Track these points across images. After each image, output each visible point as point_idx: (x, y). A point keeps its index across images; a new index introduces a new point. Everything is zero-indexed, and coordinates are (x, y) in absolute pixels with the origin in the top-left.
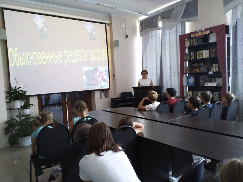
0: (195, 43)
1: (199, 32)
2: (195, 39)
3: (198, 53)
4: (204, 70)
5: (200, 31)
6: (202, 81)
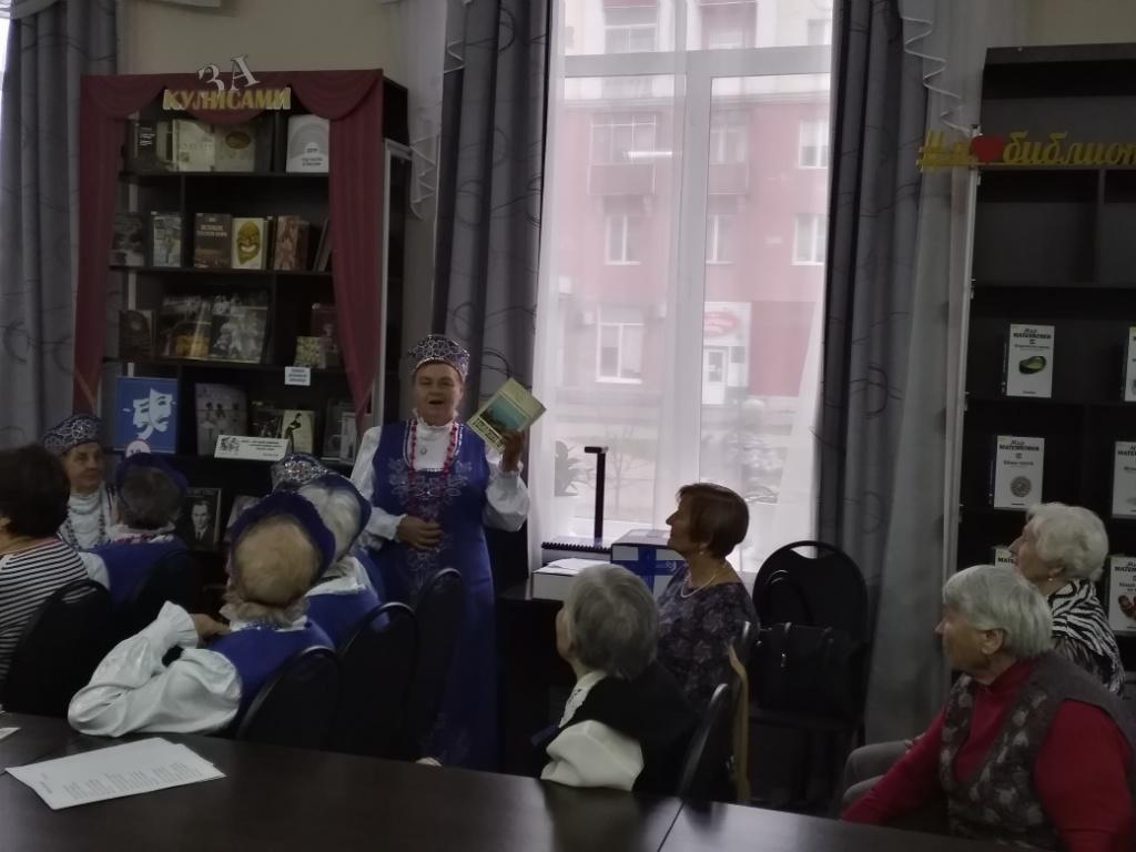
4: (240, 348)
5: (225, 77)
6: (213, 422)
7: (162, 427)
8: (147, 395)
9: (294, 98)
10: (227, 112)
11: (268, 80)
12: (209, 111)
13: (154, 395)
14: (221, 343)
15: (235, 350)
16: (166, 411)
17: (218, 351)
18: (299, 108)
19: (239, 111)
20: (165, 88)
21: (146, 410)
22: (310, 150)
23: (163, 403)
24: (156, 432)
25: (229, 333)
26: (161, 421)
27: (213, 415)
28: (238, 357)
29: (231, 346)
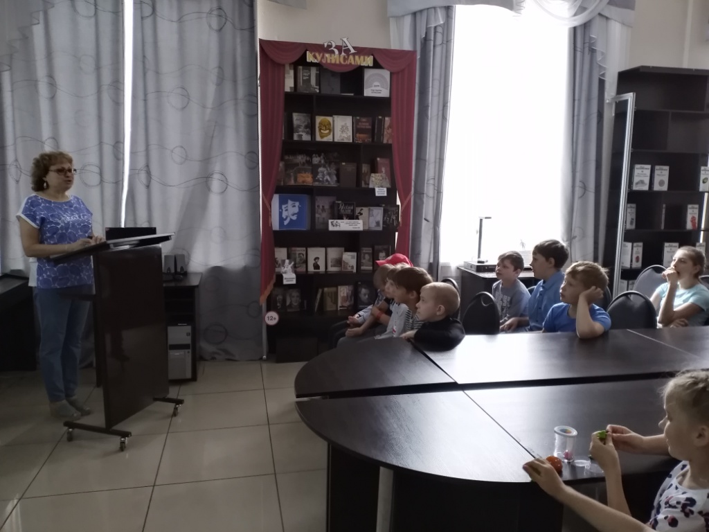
1: (336, 51)
3: (318, 119)
4: (329, 179)
5: (337, 47)
6: (320, 214)
7: (294, 218)
8: (286, 203)
9: (375, 61)
10: (340, 65)
11: (361, 51)
12: (331, 64)
13: (290, 202)
14: (320, 176)
15: (327, 180)
16: (296, 210)
17: (318, 181)
18: (376, 65)
19: (347, 65)
20: (307, 50)
21: (286, 210)
22: (375, 86)
23: (294, 206)
24: (291, 220)
25: (323, 172)
26: (293, 215)
27: (320, 211)
28: (329, 184)
29: (325, 179)
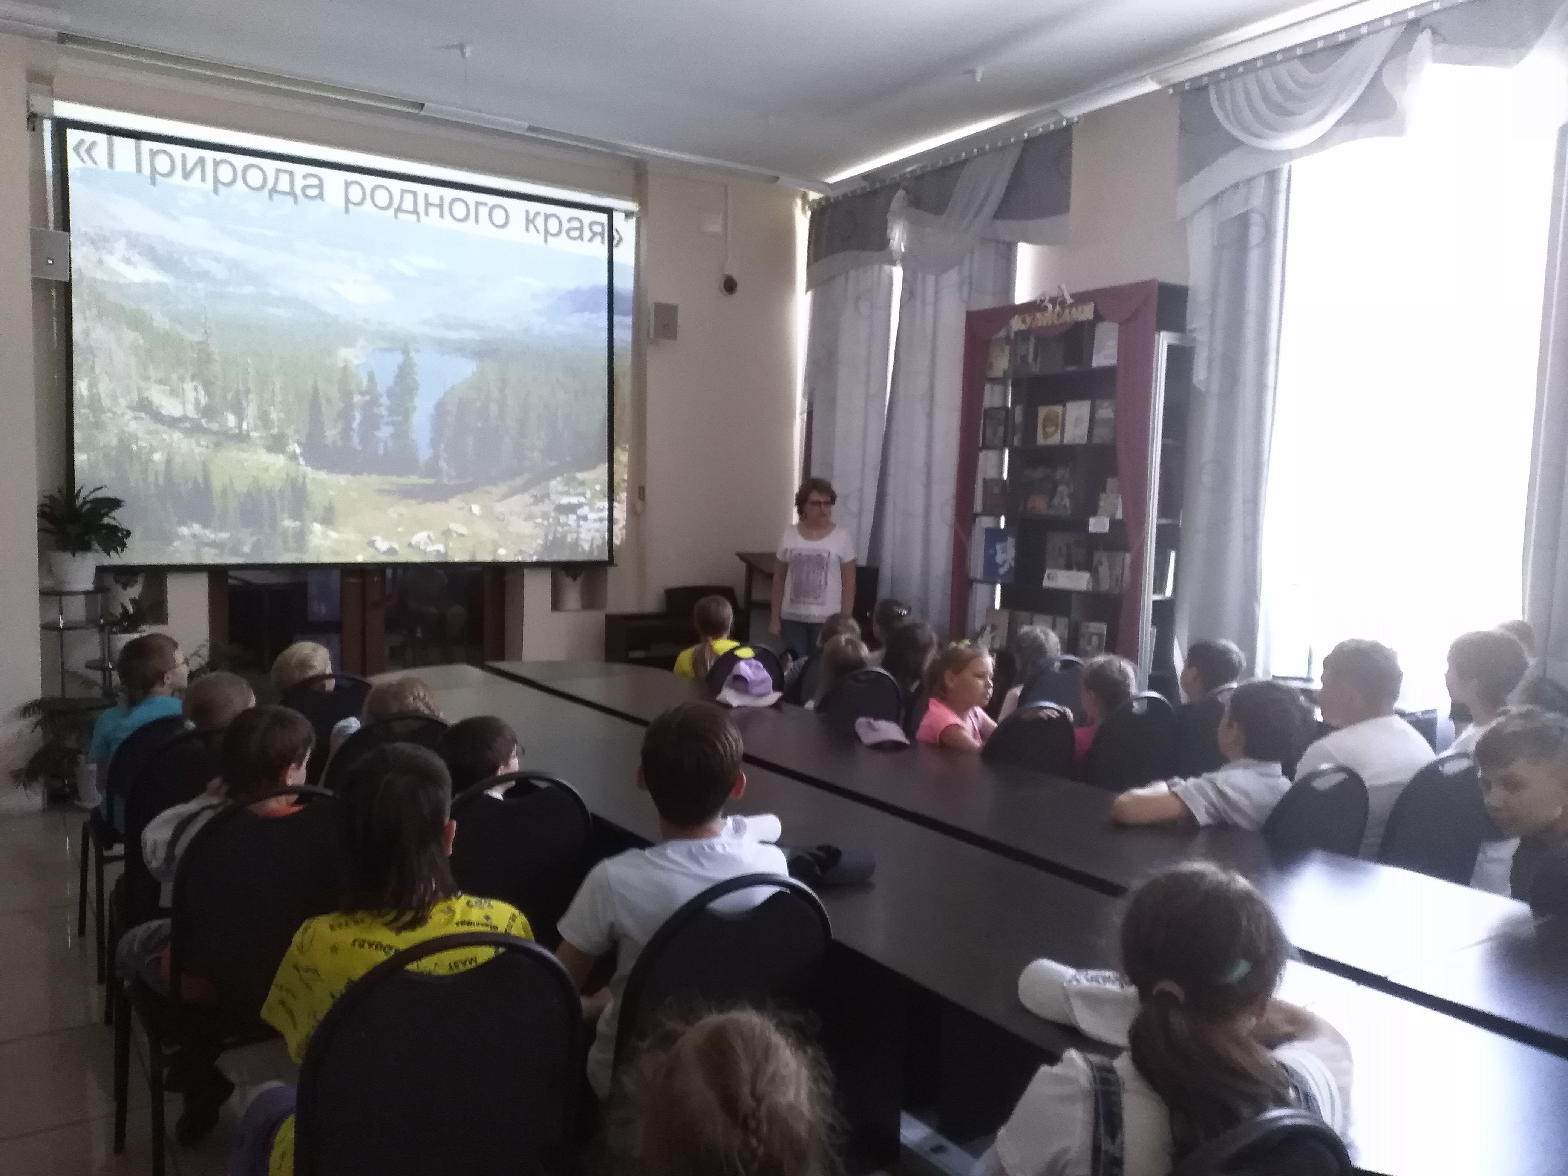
0: (1035, 359)
1: (1050, 307)
2: (1032, 342)
3: (1043, 411)
4: (1068, 504)
5: (1053, 301)
9: (1096, 312)
10: (1052, 326)
11: (1080, 298)
12: (1041, 327)
18: (1099, 317)
19: (1062, 324)
22: (1107, 349)
25: (1063, 493)
